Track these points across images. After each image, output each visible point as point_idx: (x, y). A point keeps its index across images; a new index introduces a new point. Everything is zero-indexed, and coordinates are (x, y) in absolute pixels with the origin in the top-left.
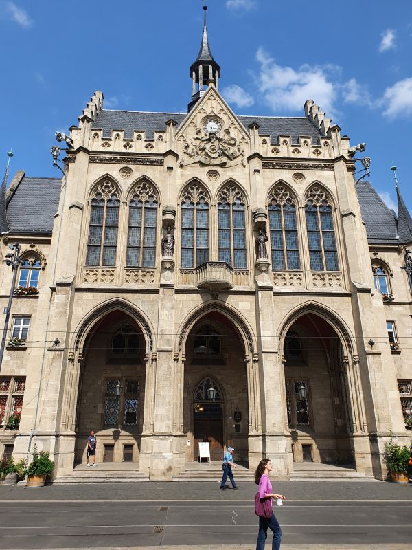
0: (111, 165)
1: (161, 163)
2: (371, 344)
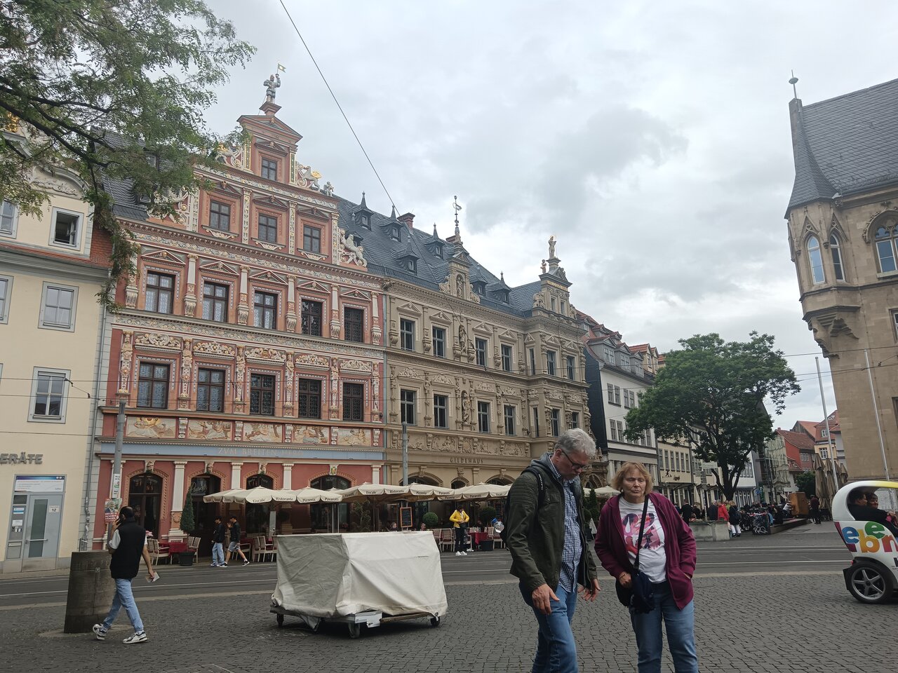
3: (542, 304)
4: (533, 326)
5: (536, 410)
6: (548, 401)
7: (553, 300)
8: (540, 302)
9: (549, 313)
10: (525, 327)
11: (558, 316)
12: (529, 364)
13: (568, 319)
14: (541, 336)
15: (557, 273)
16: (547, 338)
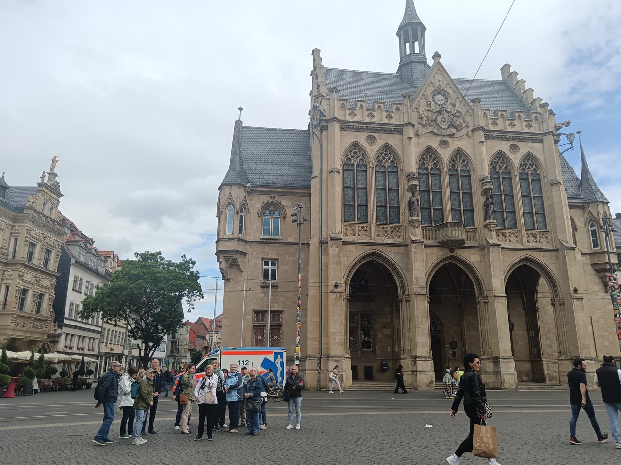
0: (358, 134)
1: (400, 132)
2: (576, 290)
3: (34, 205)
4: (22, 220)
5: (7, 287)
6: (20, 282)
7: (44, 204)
8: (33, 203)
9: (39, 213)
10: (15, 220)
11: (47, 217)
12: (11, 250)
13: (54, 221)
14: (27, 230)
15: (53, 184)
16: (32, 233)
